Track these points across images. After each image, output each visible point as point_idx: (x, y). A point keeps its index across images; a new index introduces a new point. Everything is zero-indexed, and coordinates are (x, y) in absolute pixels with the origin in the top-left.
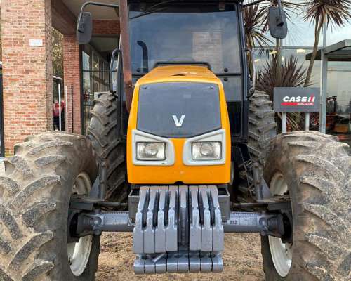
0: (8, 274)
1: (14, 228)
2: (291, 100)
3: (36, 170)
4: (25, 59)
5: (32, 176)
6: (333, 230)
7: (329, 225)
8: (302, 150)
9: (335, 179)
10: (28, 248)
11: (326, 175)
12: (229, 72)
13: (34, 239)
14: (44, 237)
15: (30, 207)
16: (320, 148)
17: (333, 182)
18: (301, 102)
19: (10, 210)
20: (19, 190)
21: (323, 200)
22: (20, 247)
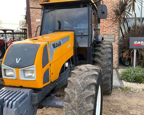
2: (138, 43)
4: (34, 27)
11: (74, 89)
12: (83, 34)
17: (76, 92)
18: (143, 44)
21: (69, 101)
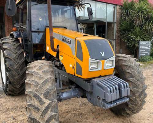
0: (39, 121)
1: (40, 100)
3: (44, 76)
5: (43, 78)
6: (136, 86)
7: (135, 84)
8: (123, 61)
9: (136, 70)
10: (47, 108)
11: (133, 69)
13: (49, 104)
14: (53, 102)
15: (45, 91)
16: (129, 60)
17: (135, 71)
19: (37, 93)
20: (39, 84)
21: (133, 77)
22: (44, 108)
